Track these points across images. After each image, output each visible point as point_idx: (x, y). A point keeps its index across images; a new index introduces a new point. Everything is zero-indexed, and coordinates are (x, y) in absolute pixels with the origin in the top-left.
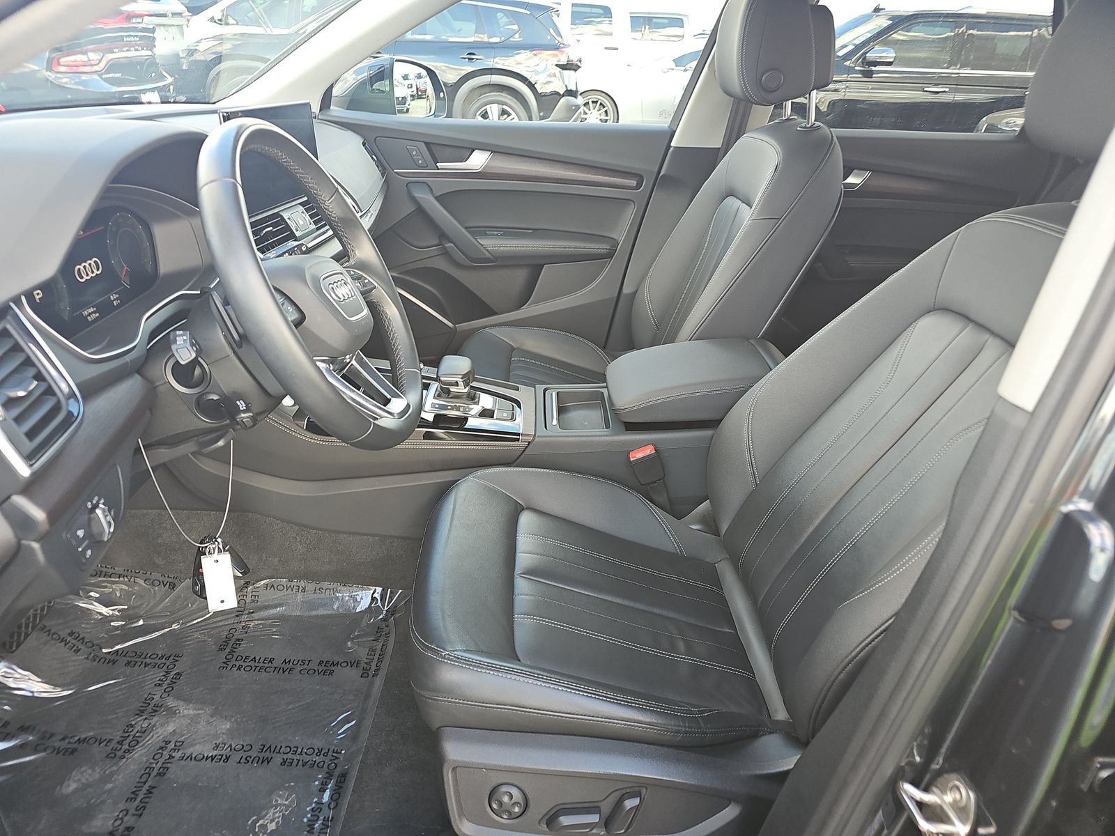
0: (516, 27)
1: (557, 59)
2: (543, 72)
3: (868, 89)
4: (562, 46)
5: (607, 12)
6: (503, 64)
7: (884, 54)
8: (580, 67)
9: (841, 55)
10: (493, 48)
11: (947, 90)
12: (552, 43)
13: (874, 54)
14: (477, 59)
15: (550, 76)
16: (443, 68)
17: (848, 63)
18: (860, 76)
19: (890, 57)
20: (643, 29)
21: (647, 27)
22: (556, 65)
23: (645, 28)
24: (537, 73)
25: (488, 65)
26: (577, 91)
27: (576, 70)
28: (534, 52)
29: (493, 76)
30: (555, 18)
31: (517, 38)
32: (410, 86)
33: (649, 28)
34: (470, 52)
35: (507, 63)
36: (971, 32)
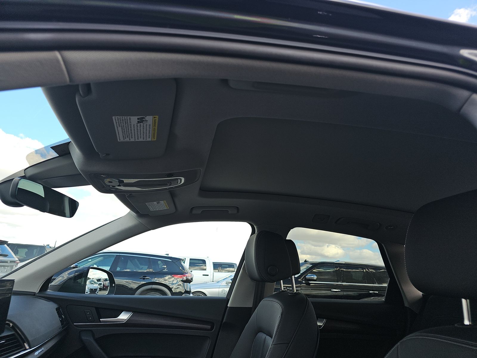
0: (165, 267)
1: (182, 278)
2: (176, 284)
3: (310, 290)
4: (184, 273)
5: (204, 262)
6: (159, 281)
7: (312, 277)
8: (192, 281)
9: (296, 277)
10: (155, 274)
11: (340, 290)
12: (181, 272)
13: (309, 276)
14: (147, 278)
15: (178, 285)
16: (130, 282)
17: (299, 280)
18: (305, 285)
19: (315, 278)
20: (218, 268)
21: (220, 268)
22: (181, 281)
23: (219, 268)
24: (173, 284)
25: (152, 281)
26: (190, 291)
27: (190, 283)
28: (172, 276)
29: (153, 285)
30: (182, 263)
31: (166, 270)
32: (100, 284)
33: (221, 268)
34: (144, 276)
35: (161, 280)
36: (341, 269)
